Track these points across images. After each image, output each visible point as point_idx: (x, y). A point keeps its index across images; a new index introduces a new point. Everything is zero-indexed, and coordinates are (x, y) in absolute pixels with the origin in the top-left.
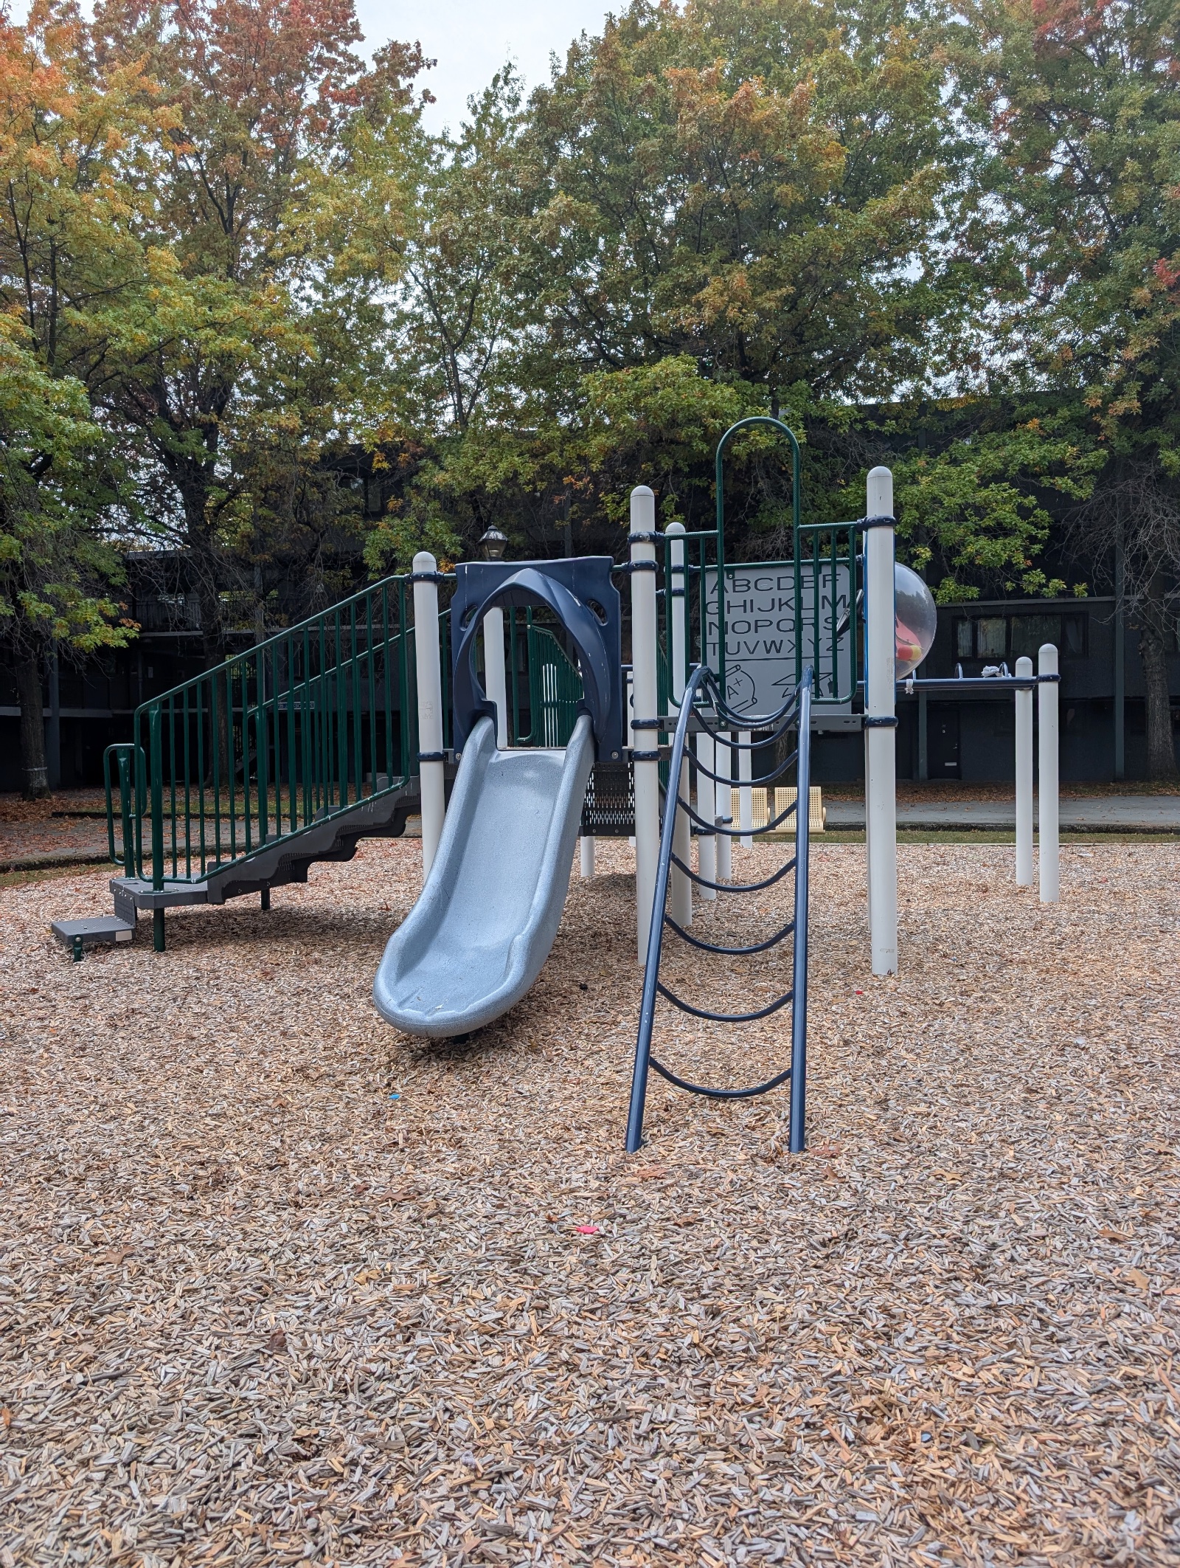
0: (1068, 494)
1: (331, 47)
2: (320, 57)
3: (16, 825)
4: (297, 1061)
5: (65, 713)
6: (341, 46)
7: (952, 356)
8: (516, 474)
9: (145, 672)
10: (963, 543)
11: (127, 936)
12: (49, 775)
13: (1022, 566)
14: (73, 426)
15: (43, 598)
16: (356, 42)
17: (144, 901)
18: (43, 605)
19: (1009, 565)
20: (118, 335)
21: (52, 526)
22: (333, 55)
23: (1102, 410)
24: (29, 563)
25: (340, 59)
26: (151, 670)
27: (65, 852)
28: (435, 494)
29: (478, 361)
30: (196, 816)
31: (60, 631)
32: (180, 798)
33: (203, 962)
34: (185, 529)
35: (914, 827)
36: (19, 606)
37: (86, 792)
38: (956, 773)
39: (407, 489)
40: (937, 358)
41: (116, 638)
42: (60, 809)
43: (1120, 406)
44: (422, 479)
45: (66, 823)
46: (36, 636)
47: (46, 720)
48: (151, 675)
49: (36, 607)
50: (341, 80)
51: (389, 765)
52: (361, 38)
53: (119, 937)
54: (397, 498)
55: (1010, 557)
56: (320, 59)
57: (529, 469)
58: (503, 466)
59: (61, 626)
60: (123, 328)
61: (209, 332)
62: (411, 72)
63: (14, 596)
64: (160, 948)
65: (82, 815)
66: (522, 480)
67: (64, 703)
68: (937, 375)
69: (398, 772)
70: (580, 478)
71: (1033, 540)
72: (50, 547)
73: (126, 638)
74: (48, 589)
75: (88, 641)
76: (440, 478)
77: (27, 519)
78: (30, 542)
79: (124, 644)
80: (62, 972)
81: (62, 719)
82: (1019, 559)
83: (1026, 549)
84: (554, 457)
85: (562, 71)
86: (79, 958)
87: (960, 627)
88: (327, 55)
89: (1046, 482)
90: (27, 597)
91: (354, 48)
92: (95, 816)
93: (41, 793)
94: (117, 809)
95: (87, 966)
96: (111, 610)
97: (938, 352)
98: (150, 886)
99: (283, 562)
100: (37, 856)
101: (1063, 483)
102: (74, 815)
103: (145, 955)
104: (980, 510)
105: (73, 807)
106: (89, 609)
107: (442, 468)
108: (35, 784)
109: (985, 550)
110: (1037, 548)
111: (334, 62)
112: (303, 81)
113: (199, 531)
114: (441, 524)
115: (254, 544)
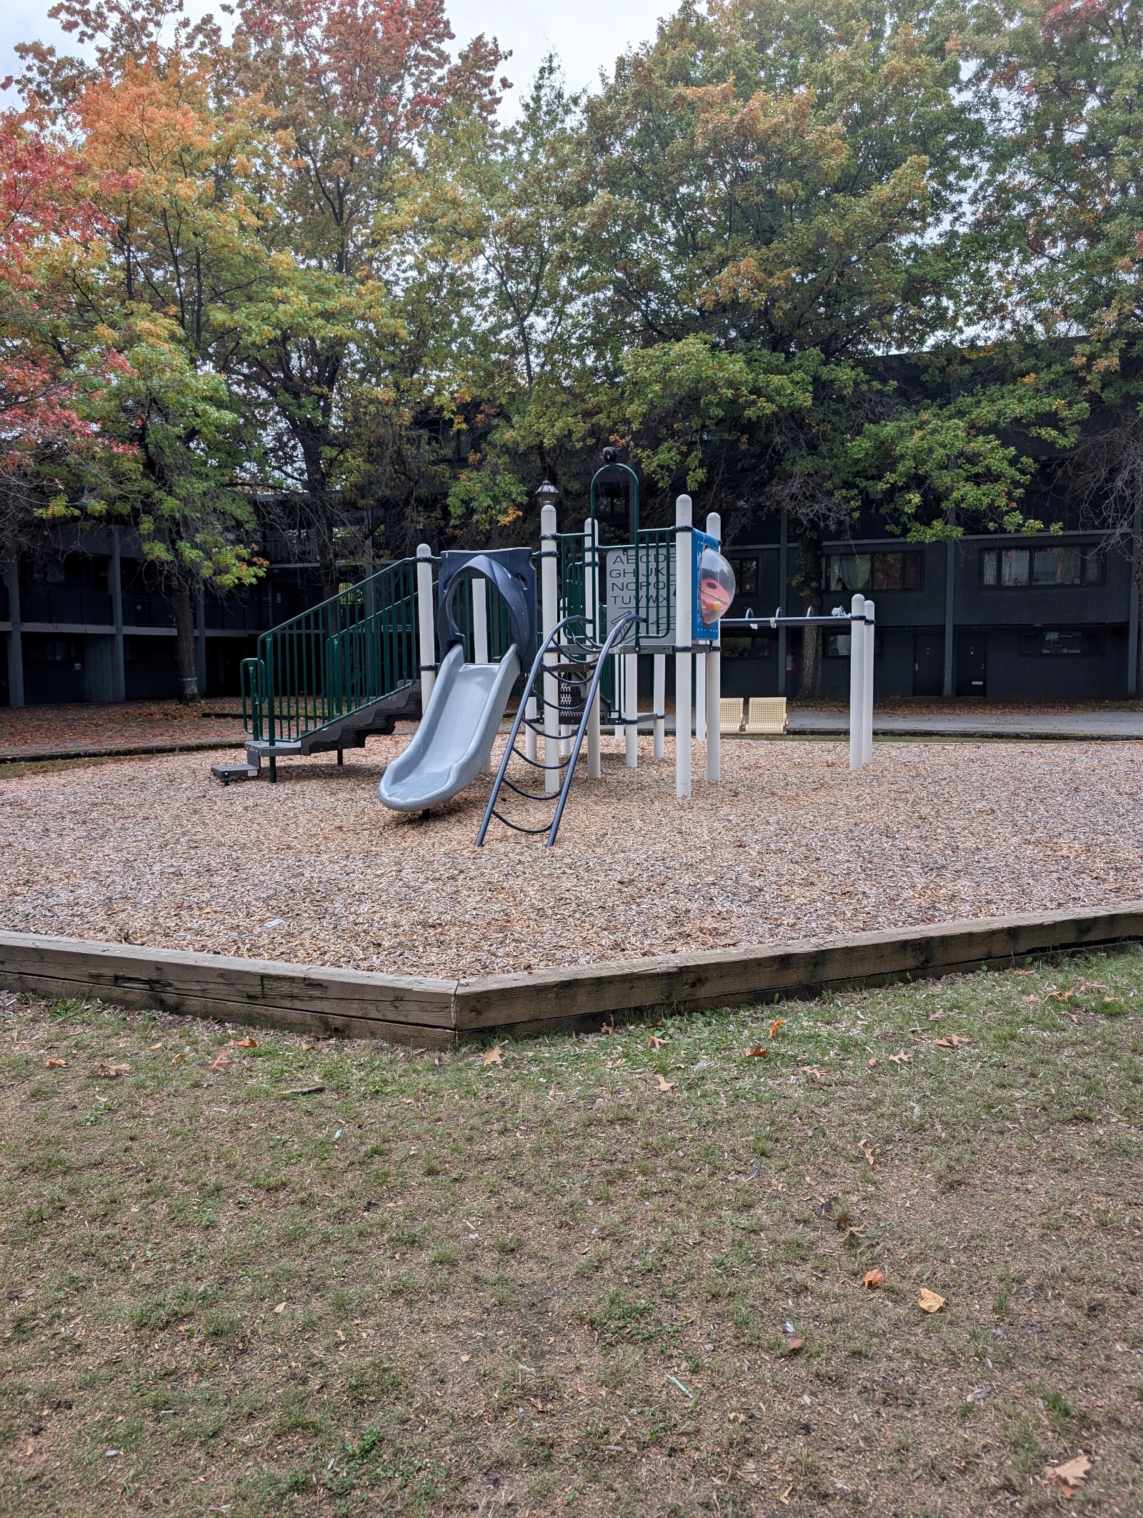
0: (1053, 443)
1: (425, 45)
2: (417, 54)
3: (175, 722)
4: (337, 824)
5: (210, 633)
6: (435, 44)
7: (982, 307)
8: (570, 432)
9: (274, 598)
10: (950, 490)
11: (255, 773)
12: (198, 683)
13: (1005, 509)
14: (217, 414)
15: (195, 546)
16: (446, 40)
17: (264, 752)
18: (195, 552)
19: (992, 507)
20: (249, 331)
21: (201, 486)
22: (428, 53)
23: (1088, 367)
24: (184, 517)
25: (433, 55)
26: (279, 595)
27: (213, 739)
28: (506, 450)
29: (552, 323)
30: (311, 718)
31: (206, 572)
32: (302, 705)
33: (298, 787)
34: (306, 477)
35: (885, 733)
36: (177, 553)
37: (227, 700)
38: (982, 691)
39: (483, 445)
40: (969, 309)
41: (249, 575)
42: (208, 711)
43: (1102, 364)
44: (495, 437)
45: (213, 722)
46: (189, 572)
47: (196, 638)
48: (279, 601)
49: (191, 554)
50: (430, 73)
51: (405, 673)
52: (452, 37)
53: (250, 774)
54: (476, 452)
55: (993, 501)
56: (417, 57)
57: (581, 428)
58: (559, 424)
59: (208, 567)
60: (252, 324)
61: (320, 321)
62: (491, 65)
63: (173, 542)
64: (274, 780)
65: (225, 716)
66: (574, 437)
67: (208, 626)
68: (967, 325)
69: (410, 677)
70: (622, 437)
71: (1016, 484)
72: (199, 503)
73: (255, 576)
74: (199, 538)
75: (228, 580)
76: (509, 435)
77: (182, 483)
78: (185, 500)
79: (254, 581)
80: (217, 790)
81: (207, 638)
82: (1002, 502)
83: (1009, 494)
84: (601, 419)
85: (612, 81)
86: (227, 784)
87: (987, 558)
88: (422, 52)
89: (1034, 432)
90: (183, 545)
91: (447, 46)
92: (234, 717)
93: (192, 698)
94: (250, 712)
95: (232, 788)
96: (245, 553)
97: (968, 303)
98: (267, 744)
99: (384, 503)
100: (194, 741)
101: (1048, 433)
102: (218, 716)
103: (265, 784)
104: (973, 459)
105: (217, 709)
106: (228, 555)
107: (512, 427)
108: (189, 691)
109: (969, 493)
110: (1019, 492)
111: (429, 59)
112: (402, 78)
113: (318, 479)
114: (508, 477)
115: (361, 490)
